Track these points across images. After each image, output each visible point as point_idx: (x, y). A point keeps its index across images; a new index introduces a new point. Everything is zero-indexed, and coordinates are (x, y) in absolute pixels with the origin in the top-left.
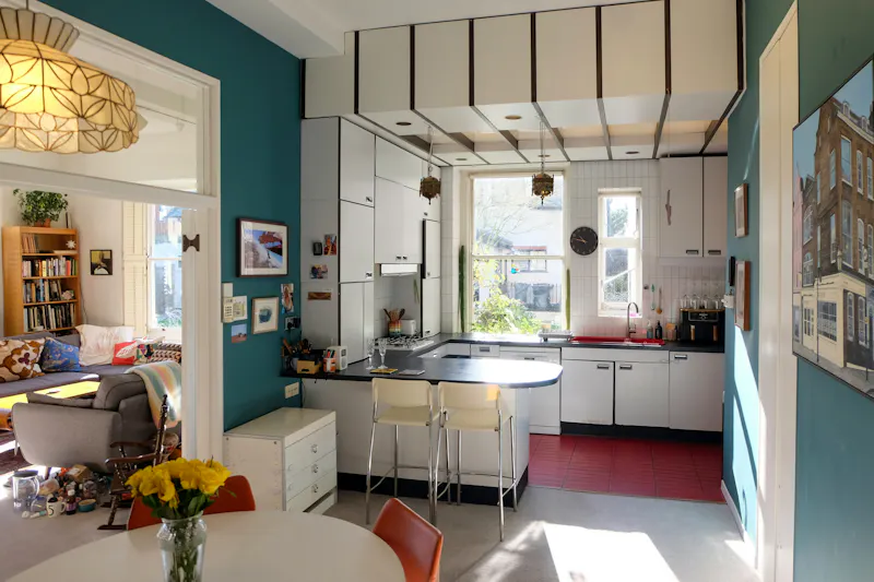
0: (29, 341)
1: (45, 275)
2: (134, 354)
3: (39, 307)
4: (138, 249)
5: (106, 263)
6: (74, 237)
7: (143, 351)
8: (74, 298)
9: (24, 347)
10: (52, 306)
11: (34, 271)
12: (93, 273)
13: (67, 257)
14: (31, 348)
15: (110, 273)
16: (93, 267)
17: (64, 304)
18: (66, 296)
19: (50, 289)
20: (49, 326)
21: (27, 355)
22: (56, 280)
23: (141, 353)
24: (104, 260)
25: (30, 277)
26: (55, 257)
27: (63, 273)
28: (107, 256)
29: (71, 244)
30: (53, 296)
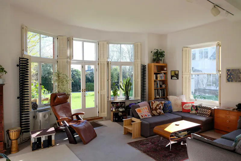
0: (160, 102)
1: (159, 79)
2: (190, 109)
3: (157, 89)
4: (187, 70)
5: (176, 75)
6: (166, 66)
7: (194, 108)
8: (166, 87)
9: (159, 104)
10: (161, 89)
11: (157, 78)
12: (172, 79)
13: (164, 73)
14: (161, 105)
15: (178, 79)
16: (172, 77)
17: (163, 89)
18: (164, 86)
19: (160, 83)
20: (160, 96)
21: (160, 107)
22: (161, 81)
23: (193, 109)
24: (175, 74)
25: (155, 80)
26: (161, 73)
27: (163, 79)
28: (177, 73)
29: (165, 69)
30: (161, 86)
